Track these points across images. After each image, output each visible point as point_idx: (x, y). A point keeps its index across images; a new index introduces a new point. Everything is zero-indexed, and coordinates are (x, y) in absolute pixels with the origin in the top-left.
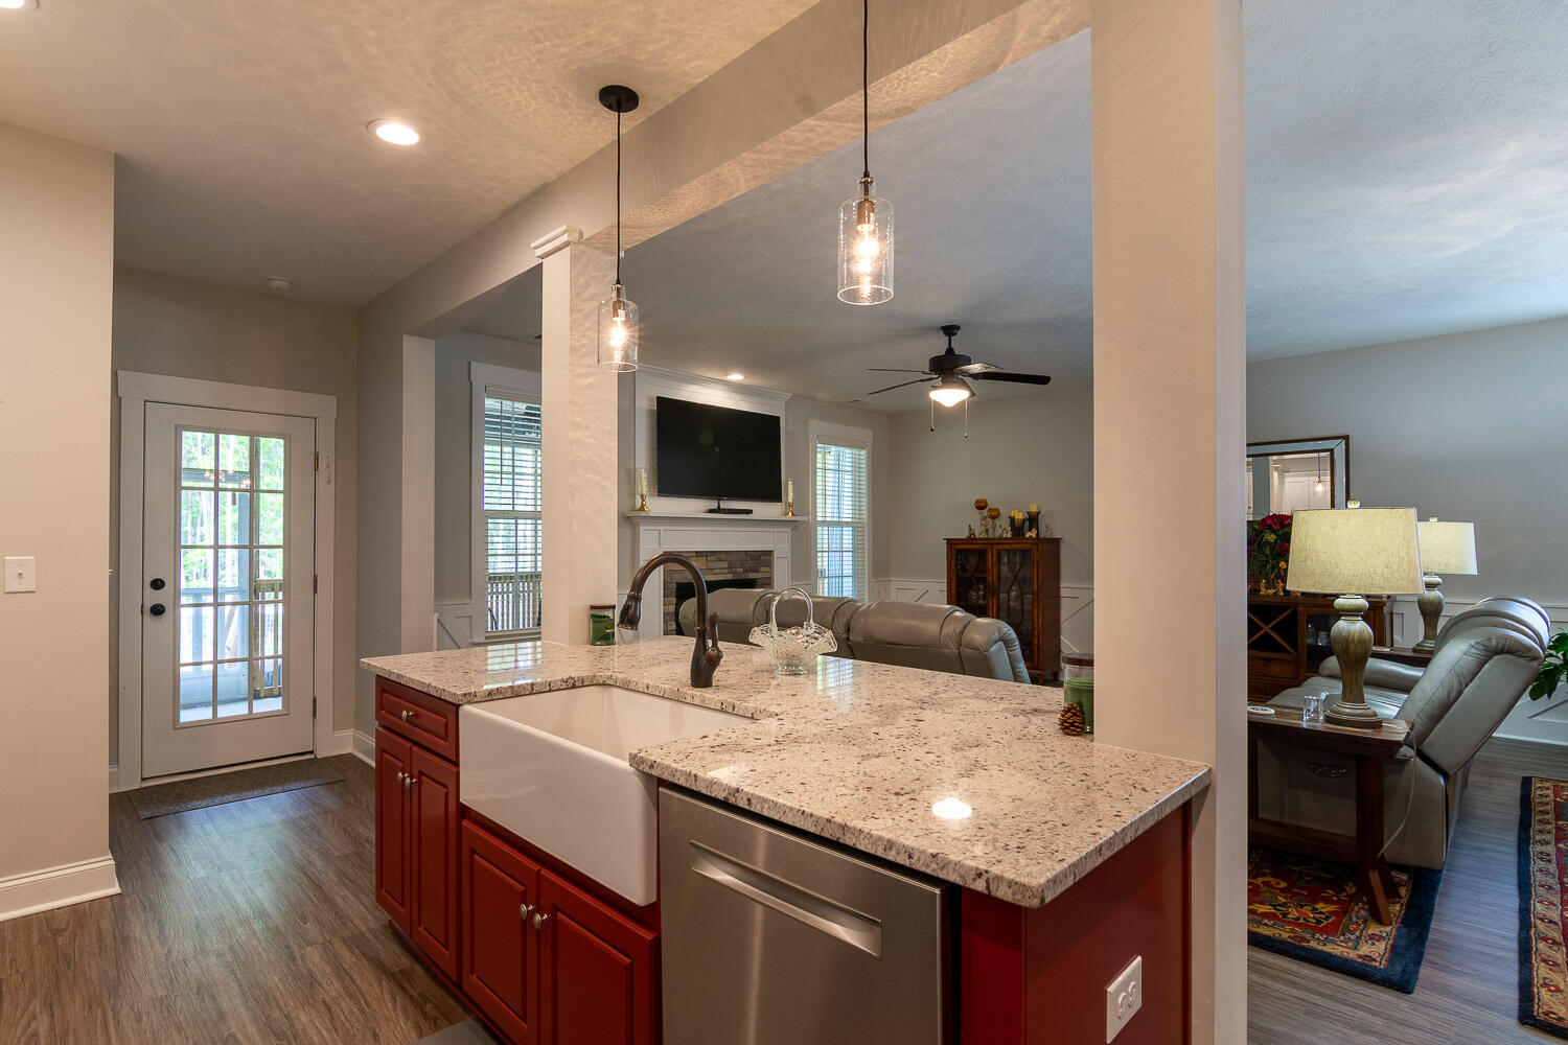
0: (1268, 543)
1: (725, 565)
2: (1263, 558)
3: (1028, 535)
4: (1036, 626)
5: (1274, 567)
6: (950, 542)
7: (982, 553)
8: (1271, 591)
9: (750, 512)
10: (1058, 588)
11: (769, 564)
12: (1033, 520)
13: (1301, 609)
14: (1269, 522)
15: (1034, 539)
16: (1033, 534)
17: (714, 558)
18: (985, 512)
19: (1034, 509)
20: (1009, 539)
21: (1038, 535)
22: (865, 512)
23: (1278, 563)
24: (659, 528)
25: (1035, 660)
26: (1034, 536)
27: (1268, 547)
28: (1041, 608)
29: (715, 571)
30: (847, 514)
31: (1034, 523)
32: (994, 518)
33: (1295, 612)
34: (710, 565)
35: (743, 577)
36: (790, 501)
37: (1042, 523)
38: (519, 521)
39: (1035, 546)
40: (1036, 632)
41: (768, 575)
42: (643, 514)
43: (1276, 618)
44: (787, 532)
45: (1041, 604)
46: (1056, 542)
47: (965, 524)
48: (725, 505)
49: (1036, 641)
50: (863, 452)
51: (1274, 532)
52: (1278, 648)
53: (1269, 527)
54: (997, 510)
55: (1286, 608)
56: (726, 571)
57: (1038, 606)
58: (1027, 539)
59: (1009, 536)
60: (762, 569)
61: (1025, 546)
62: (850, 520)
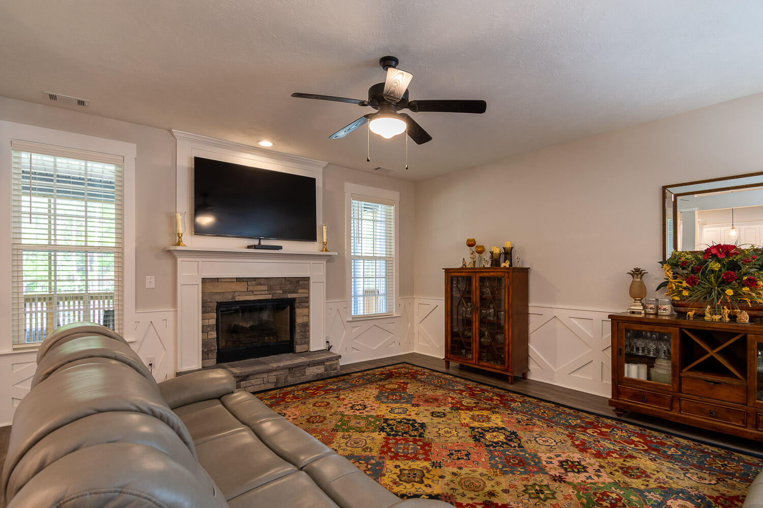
0: (713, 271)
1: (265, 288)
2: (708, 285)
3: (503, 265)
4: (507, 337)
5: (719, 294)
6: (447, 271)
7: (469, 280)
8: (717, 317)
9: (280, 248)
10: (526, 307)
11: (307, 287)
12: (508, 254)
13: (750, 337)
14: (714, 251)
15: (508, 269)
16: (507, 264)
17: (254, 283)
18: (473, 248)
19: (508, 245)
20: (488, 268)
21: (511, 265)
22: (393, 250)
23: (724, 291)
24: (197, 260)
25: (506, 364)
26: (507, 266)
27: (712, 276)
28: (510, 322)
29: (255, 293)
30: (381, 251)
31: (508, 256)
32: (480, 252)
33: (743, 340)
34: (251, 288)
35: (282, 297)
36: (325, 240)
37: (515, 256)
38: (58, 253)
39: (506, 274)
40: (507, 342)
41: (306, 295)
42: (178, 248)
43: (721, 344)
44: (323, 264)
45: (511, 319)
46: (525, 272)
47: (460, 258)
48: (263, 243)
49: (507, 348)
50: (393, 208)
51: (719, 261)
52: (725, 372)
53: (714, 256)
54: (482, 247)
55: (734, 335)
56: (267, 292)
57: (509, 322)
58: (502, 268)
59: (489, 266)
60: (300, 291)
61: (499, 274)
62: (384, 256)
